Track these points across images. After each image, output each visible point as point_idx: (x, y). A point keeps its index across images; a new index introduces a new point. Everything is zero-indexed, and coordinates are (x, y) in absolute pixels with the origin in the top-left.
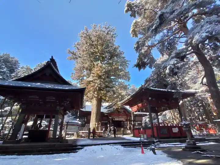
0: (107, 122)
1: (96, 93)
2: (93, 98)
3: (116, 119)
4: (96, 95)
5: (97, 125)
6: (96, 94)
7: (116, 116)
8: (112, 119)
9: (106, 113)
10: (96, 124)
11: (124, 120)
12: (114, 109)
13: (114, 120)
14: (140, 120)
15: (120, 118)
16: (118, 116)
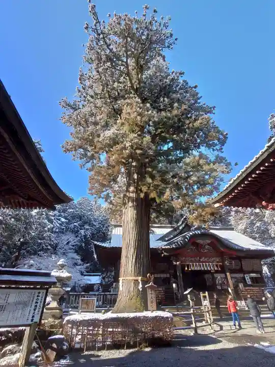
0: (168, 275)
1: (132, 189)
2: (125, 204)
3: (195, 267)
4: (133, 195)
5: (141, 286)
6: (133, 192)
7: (193, 259)
8: (183, 267)
9: (165, 250)
10: (136, 281)
11: (216, 269)
12: (184, 239)
13: (188, 268)
14: (255, 268)
15: (203, 262)
16: (198, 258)
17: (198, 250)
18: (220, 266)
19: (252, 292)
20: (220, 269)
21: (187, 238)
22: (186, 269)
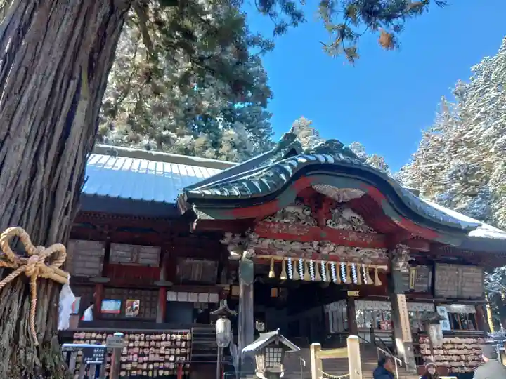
3: (302, 271)
7: (298, 247)
8: (260, 268)
11: (368, 281)
12: (277, 175)
13: (278, 273)
14: (468, 291)
15: (328, 258)
16: (315, 243)
17: (317, 220)
18: (381, 274)
19: (455, 351)
20: (379, 283)
21: (286, 173)
22: (271, 274)
